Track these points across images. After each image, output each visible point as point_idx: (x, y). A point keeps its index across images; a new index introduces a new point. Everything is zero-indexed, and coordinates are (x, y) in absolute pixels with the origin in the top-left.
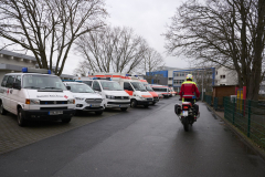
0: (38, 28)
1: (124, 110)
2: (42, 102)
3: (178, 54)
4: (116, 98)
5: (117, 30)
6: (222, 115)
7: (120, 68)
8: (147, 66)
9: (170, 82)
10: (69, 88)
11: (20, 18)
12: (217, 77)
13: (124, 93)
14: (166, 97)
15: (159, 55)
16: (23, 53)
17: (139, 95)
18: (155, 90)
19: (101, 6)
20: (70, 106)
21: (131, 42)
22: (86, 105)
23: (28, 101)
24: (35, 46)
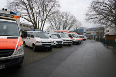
0: (34, 14)
1: (69, 45)
2: (42, 42)
3: (91, 22)
4: (67, 40)
5: (63, 13)
6: (112, 47)
7: (65, 28)
8: (75, 27)
9: (85, 34)
10: (51, 37)
11: (27, 10)
12: (105, 31)
13: (69, 39)
14: (84, 40)
15: (80, 22)
16: (28, 23)
17: (75, 39)
18: (81, 37)
19: (58, 4)
20: (52, 44)
21: (69, 18)
22: (56, 43)
23: (38, 42)
24: (32, 21)
